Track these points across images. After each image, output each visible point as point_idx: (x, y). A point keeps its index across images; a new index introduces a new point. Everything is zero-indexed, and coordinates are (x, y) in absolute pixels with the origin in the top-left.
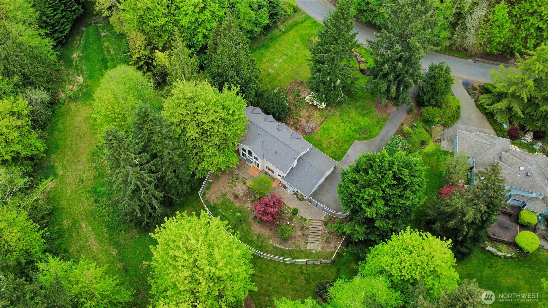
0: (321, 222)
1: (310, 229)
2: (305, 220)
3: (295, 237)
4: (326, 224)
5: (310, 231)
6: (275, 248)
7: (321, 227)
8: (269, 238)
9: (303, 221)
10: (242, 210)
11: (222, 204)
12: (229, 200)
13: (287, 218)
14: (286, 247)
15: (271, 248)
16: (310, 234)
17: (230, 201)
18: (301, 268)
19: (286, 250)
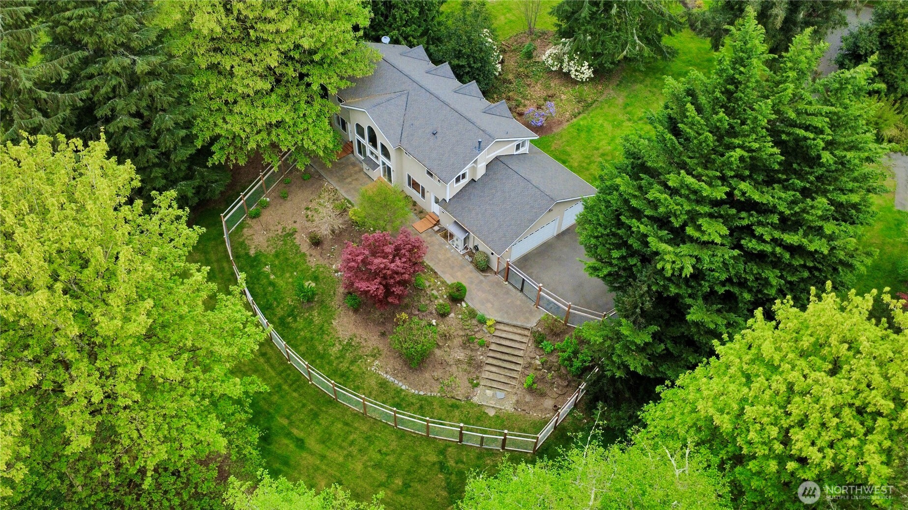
0: (526, 333)
1: (493, 347)
2: (483, 322)
3: (443, 364)
4: (538, 340)
5: (491, 354)
6: (383, 384)
7: (523, 347)
8: (374, 356)
9: (474, 322)
10: (321, 276)
11: (277, 255)
12: (298, 247)
13: (432, 309)
14: (415, 387)
15: (373, 382)
16: (490, 361)
17: (298, 252)
18: (442, 452)
19: (413, 395)
